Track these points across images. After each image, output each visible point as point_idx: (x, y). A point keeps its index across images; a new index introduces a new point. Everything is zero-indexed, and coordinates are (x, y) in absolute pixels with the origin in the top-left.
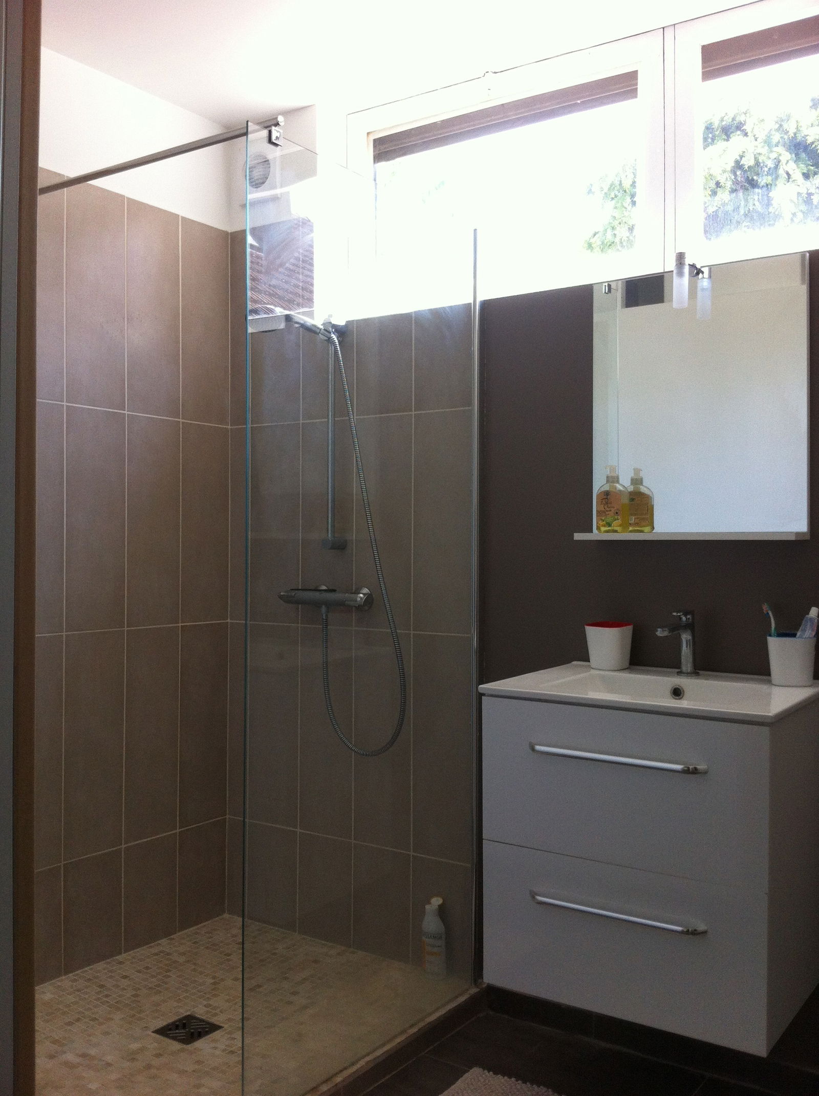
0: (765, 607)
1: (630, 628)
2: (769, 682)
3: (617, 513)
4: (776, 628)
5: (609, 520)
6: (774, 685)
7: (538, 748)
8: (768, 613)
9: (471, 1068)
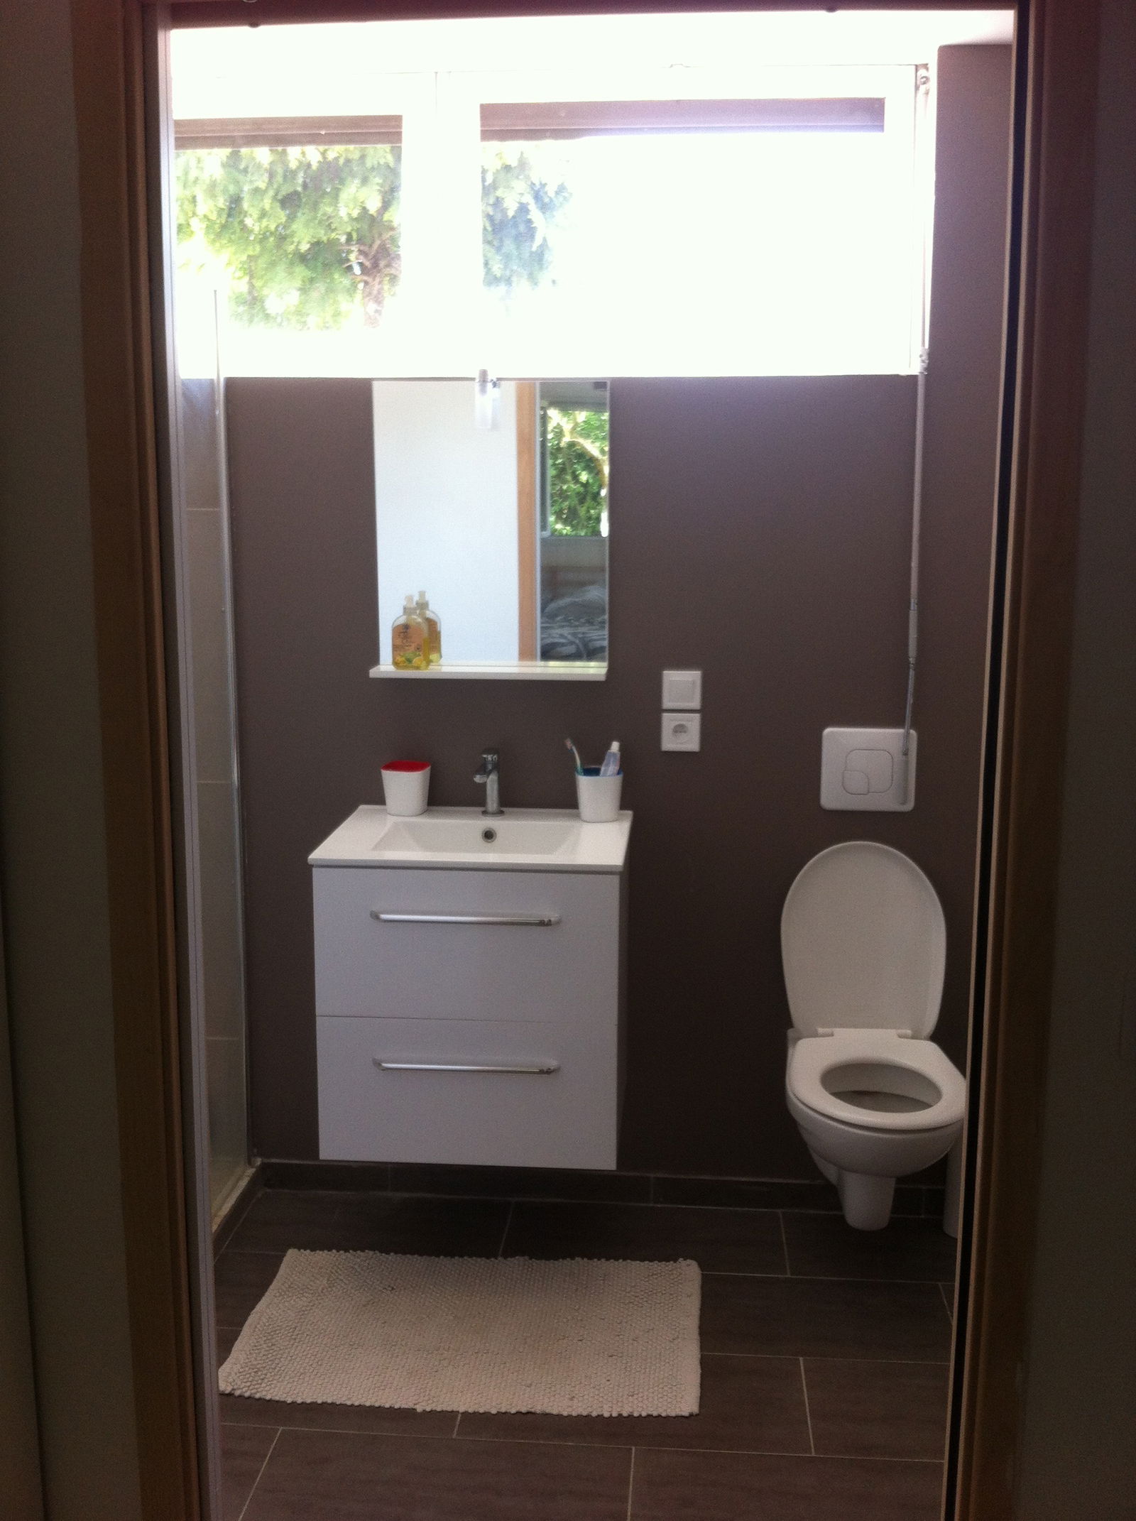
0: (569, 744)
1: (428, 770)
2: (578, 816)
3: (418, 649)
4: (582, 764)
5: (409, 654)
6: (585, 821)
7: (384, 916)
8: (572, 749)
9: (285, 1252)
